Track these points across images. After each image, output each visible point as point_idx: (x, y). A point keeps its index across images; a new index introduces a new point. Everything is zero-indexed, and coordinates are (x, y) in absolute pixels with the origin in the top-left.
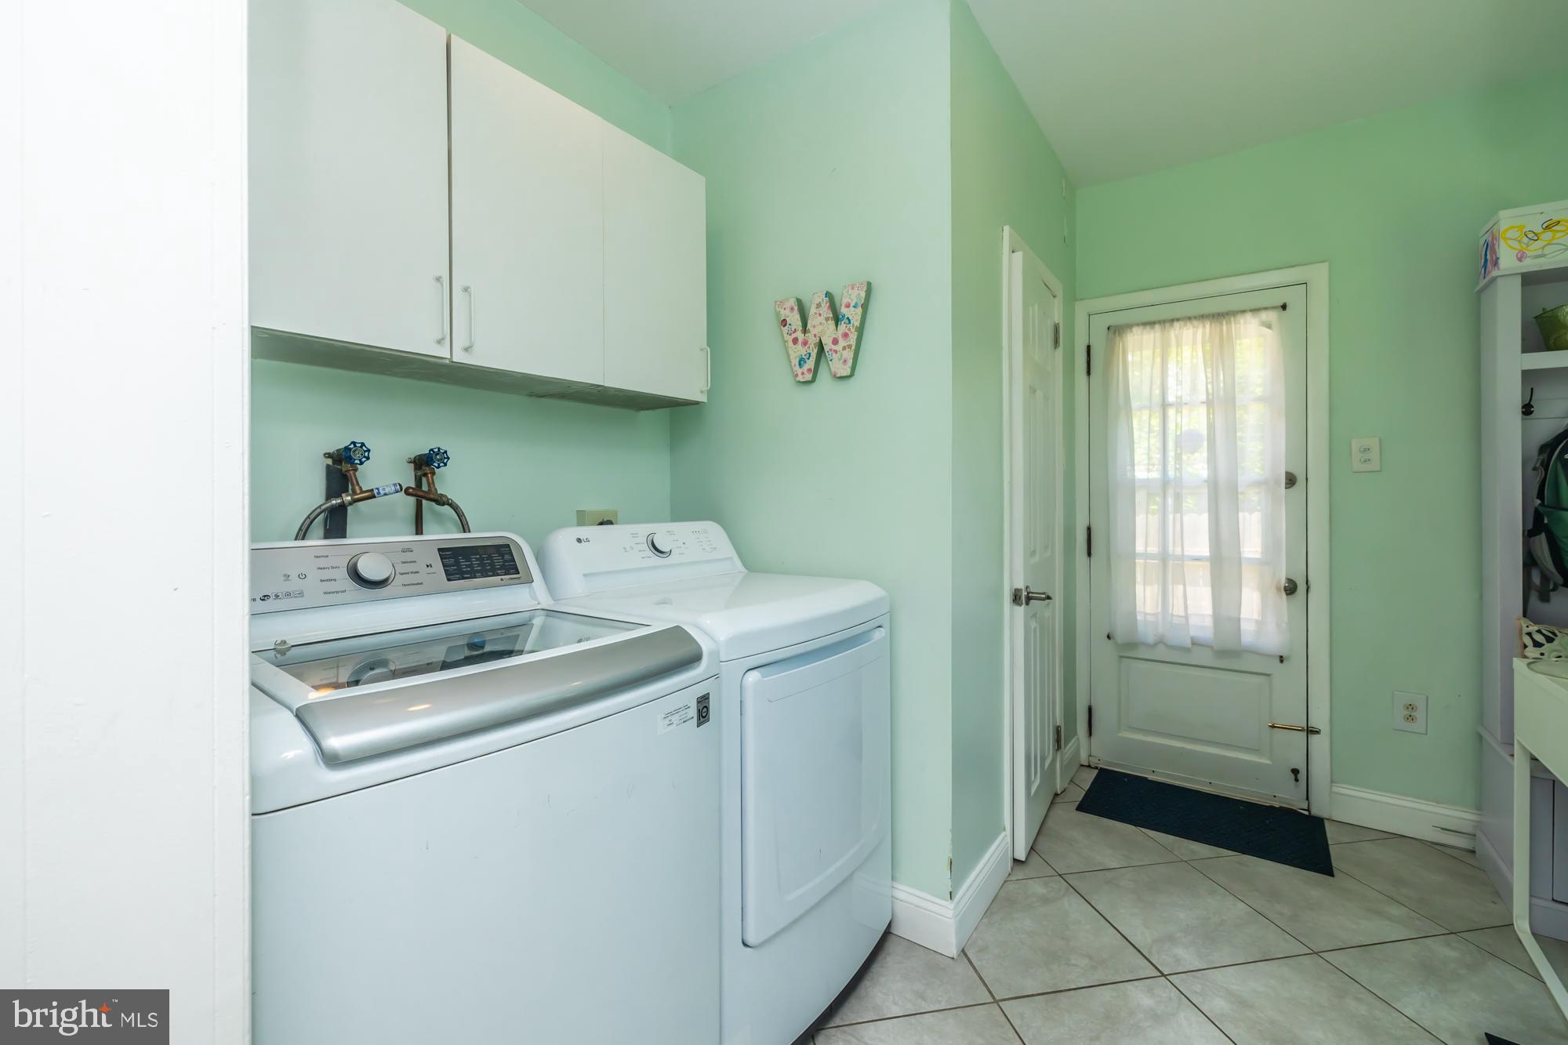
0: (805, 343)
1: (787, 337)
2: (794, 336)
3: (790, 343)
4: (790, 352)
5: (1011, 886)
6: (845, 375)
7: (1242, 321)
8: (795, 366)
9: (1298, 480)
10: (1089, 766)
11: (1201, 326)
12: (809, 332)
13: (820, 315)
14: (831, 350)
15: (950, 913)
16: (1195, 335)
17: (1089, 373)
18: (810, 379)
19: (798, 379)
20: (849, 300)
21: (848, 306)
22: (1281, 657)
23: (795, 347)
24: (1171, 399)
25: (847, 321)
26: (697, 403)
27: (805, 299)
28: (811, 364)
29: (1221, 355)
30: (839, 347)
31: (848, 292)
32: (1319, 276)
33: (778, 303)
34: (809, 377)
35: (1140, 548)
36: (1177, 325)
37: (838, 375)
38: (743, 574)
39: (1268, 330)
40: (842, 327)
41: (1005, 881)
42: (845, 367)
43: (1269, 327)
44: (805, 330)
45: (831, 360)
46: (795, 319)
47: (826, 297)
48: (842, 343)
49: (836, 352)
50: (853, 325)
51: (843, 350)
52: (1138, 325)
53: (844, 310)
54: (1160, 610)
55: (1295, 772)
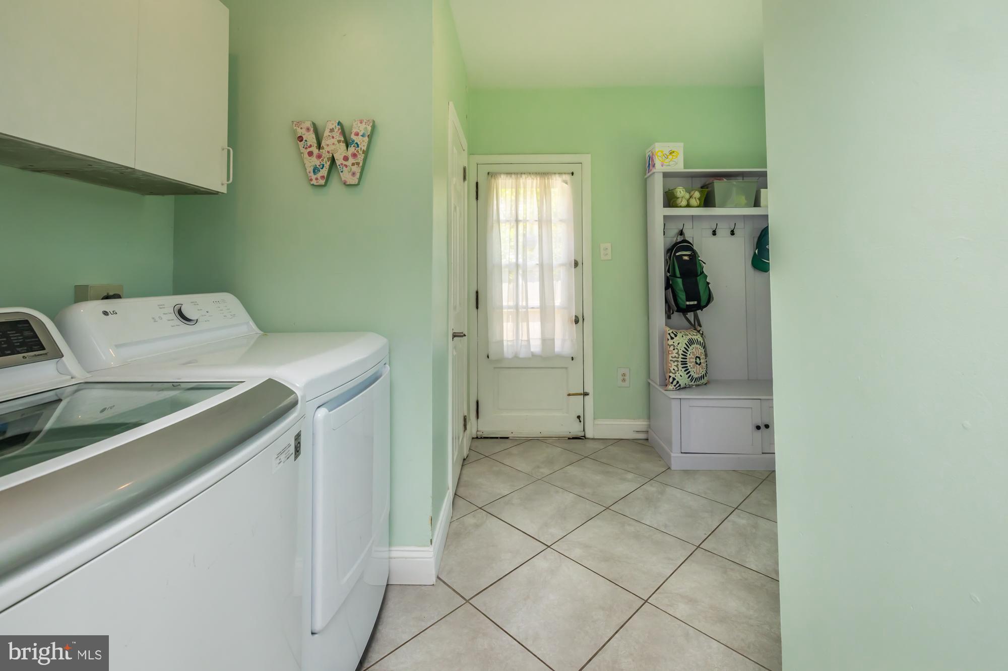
0: (319, 156)
1: (303, 150)
2: (309, 150)
3: (306, 155)
4: (306, 161)
5: (455, 525)
6: (353, 183)
7: (554, 179)
8: (310, 172)
9: (579, 264)
10: (477, 438)
11: (535, 179)
12: (324, 149)
13: (333, 137)
14: (342, 164)
15: (431, 554)
16: (532, 183)
17: (477, 198)
18: (323, 184)
19: (312, 183)
20: (359, 131)
21: (357, 134)
22: (572, 357)
23: (310, 158)
24: (520, 218)
25: (356, 145)
26: (217, 193)
27: (319, 124)
28: (324, 172)
29: (545, 194)
30: (349, 163)
31: (357, 124)
32: (586, 159)
33: (295, 123)
34: (322, 182)
35: (505, 304)
36: (524, 176)
37: (348, 183)
38: (258, 335)
39: (565, 184)
40: (352, 149)
41: (451, 522)
42: (354, 178)
43: (566, 183)
44: (319, 147)
45: (342, 172)
46: (311, 138)
47: (338, 125)
48: (351, 160)
49: (346, 166)
50: (361, 148)
51: (352, 165)
52: (504, 173)
53: (353, 137)
54: (515, 338)
55: (579, 417)
